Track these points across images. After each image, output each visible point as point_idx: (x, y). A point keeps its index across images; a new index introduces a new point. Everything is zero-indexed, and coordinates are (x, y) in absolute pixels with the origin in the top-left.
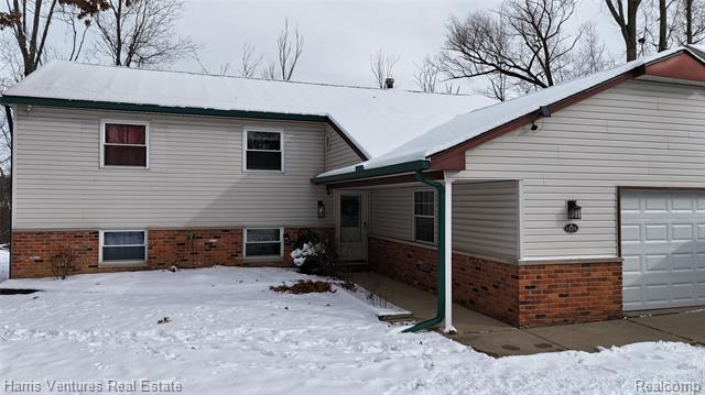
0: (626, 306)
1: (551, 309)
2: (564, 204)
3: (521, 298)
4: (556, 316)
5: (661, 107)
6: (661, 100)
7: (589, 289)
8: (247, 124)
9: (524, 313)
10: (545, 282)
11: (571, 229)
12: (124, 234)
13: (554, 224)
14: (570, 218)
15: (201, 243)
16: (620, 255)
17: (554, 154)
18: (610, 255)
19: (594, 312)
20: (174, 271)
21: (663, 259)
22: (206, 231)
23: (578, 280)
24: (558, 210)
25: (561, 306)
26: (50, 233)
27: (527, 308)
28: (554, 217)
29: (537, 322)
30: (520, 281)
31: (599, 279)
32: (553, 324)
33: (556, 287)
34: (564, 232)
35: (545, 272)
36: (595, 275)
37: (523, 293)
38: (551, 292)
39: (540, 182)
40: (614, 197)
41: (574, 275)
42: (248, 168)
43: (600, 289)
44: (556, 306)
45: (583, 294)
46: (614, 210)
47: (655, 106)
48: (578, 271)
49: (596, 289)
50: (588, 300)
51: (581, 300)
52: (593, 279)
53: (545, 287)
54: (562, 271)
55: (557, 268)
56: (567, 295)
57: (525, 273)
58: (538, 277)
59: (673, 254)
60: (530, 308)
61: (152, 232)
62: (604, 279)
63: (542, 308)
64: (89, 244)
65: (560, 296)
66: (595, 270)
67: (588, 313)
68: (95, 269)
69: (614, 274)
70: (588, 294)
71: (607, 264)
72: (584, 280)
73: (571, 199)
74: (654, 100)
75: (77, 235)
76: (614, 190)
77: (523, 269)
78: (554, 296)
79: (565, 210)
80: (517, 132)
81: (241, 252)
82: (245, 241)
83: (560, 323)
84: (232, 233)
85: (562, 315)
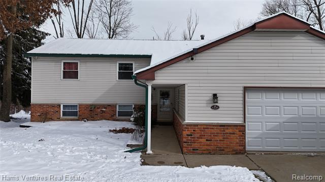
0: (248, 148)
1: (201, 147)
2: (211, 95)
3: (185, 140)
4: (204, 150)
5: (273, 44)
6: (273, 41)
7: (224, 138)
8: (118, 60)
9: (186, 147)
10: (198, 133)
11: (215, 108)
12: (71, 106)
13: (205, 105)
14: (214, 103)
15: (99, 110)
16: (245, 122)
17: (206, 71)
18: (239, 121)
19: (226, 150)
20: (85, 121)
21: (278, 125)
22: (101, 105)
23: (217, 133)
24: (208, 98)
25: (207, 145)
26: (44, 105)
27: (187, 145)
28: (205, 102)
29: (193, 152)
30: (184, 132)
31: (230, 134)
32: (202, 154)
33: (205, 136)
34: (211, 109)
35: (198, 128)
36: (227, 131)
37: (186, 138)
38: (202, 138)
39: (198, 85)
40: (242, 92)
41: (215, 131)
42: (119, 79)
43: (231, 139)
44: (204, 145)
45: (220, 141)
46: (242, 99)
47: (270, 44)
48: (217, 129)
49: (228, 138)
50: (223, 143)
51: (219, 143)
52: (227, 133)
53: (198, 135)
54: (208, 128)
55: (205, 127)
56: (211, 140)
57: (187, 128)
58: (194, 131)
59: (284, 122)
60: (189, 145)
61: (81, 105)
62: (234, 134)
63: (196, 145)
64: (57, 109)
65: (207, 140)
66: (228, 129)
67: (223, 150)
68: (59, 119)
69: (239, 131)
70: (224, 141)
71: (236, 126)
72: (221, 133)
73: (215, 93)
74: (269, 41)
75: (53, 106)
76: (242, 89)
77: (185, 126)
78: (203, 140)
79: (212, 98)
80: (184, 61)
81: (116, 114)
82: (118, 110)
83: (207, 154)
84: (112, 107)
85: (208, 150)
